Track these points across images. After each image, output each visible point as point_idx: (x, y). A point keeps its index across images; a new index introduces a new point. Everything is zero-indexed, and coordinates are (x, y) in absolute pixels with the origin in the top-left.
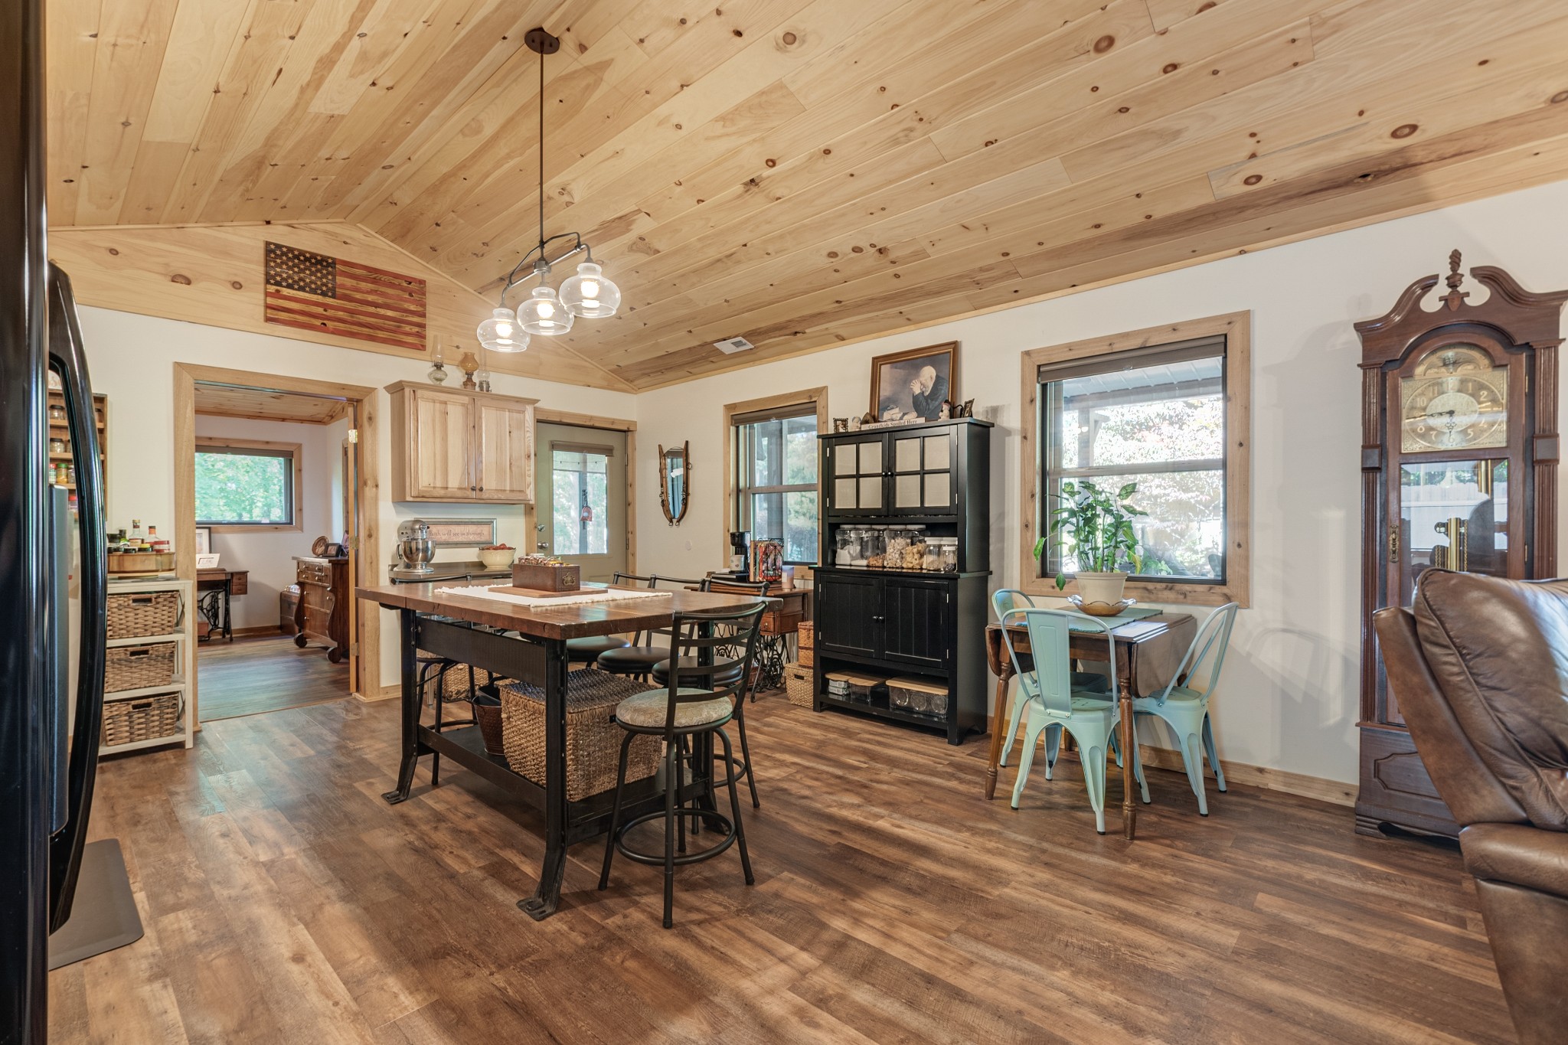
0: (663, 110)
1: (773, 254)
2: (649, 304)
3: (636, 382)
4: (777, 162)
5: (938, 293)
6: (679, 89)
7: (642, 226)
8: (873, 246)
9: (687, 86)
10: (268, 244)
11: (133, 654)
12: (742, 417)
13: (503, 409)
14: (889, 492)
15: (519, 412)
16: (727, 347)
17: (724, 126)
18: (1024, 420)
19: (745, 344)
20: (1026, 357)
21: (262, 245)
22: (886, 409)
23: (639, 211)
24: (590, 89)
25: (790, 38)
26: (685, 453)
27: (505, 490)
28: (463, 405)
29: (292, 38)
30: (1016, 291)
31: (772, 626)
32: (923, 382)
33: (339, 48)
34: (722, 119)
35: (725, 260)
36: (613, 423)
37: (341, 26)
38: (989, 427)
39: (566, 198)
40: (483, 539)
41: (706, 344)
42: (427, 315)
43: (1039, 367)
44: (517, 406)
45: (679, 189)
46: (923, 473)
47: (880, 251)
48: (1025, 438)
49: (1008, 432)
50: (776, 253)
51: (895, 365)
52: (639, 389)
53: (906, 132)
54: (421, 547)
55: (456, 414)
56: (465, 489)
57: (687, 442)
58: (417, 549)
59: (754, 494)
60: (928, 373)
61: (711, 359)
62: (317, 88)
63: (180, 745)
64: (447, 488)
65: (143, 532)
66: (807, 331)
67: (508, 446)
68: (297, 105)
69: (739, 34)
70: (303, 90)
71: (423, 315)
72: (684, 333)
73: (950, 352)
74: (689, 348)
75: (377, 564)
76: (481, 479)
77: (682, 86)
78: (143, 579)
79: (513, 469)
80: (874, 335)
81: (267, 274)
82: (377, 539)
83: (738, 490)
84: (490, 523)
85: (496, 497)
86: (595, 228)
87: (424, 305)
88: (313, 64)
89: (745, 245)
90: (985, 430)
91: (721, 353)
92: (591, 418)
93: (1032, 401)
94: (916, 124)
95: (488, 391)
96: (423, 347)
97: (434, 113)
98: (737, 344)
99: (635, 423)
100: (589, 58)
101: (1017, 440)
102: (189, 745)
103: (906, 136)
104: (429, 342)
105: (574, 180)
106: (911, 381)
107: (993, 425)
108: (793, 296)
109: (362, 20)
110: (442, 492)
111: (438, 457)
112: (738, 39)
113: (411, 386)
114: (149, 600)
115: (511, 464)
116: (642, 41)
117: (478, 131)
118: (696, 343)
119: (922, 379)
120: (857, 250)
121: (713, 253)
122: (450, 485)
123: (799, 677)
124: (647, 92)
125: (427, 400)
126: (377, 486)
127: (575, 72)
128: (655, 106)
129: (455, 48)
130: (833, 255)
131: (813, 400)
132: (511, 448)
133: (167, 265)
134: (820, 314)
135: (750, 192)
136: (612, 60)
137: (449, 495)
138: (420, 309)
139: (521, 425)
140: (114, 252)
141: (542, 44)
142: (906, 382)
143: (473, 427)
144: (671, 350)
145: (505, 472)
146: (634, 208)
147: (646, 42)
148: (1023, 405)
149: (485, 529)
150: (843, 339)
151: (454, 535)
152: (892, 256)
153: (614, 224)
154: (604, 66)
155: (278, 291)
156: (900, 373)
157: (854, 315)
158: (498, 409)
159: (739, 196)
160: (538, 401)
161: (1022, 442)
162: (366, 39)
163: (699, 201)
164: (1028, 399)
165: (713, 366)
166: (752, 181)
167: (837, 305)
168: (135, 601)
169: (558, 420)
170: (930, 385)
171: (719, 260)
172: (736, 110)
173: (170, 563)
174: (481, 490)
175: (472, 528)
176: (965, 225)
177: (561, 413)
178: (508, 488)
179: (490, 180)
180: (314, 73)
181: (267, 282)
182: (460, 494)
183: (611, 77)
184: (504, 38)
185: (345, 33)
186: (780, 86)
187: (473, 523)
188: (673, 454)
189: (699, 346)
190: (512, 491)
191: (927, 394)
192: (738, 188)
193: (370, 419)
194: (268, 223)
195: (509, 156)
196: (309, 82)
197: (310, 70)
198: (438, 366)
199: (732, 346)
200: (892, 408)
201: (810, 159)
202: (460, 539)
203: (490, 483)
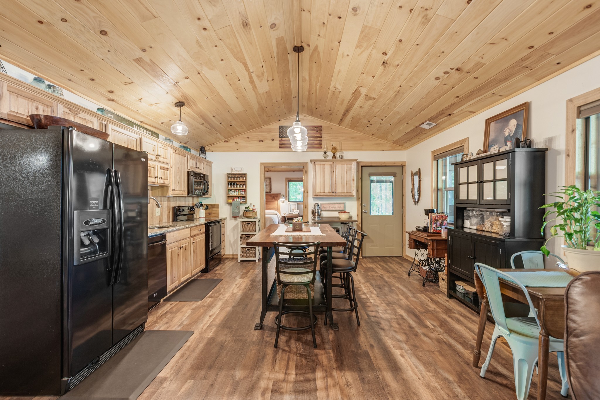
0: (340, 52)
1: (413, 86)
2: (386, 117)
3: (404, 145)
4: (386, 52)
5: (506, 79)
6: (339, 44)
7: (364, 91)
8: (452, 69)
9: (340, 41)
10: (279, 126)
11: (247, 236)
12: (438, 156)
13: (344, 164)
14: (481, 192)
15: (350, 164)
16: (425, 126)
17: (360, 49)
18: (567, 144)
19: (432, 124)
20: (570, 103)
21: (278, 127)
22: (492, 146)
23: (358, 87)
24: (319, 55)
25: (355, 10)
26: (419, 173)
27: (344, 193)
28: (330, 165)
29: (239, 80)
30: (558, 63)
31: (431, 254)
32: (510, 128)
33: (251, 77)
34: (357, 47)
35: (398, 94)
36: (394, 163)
37: (246, 73)
38: (545, 151)
39: (338, 90)
40: (341, 209)
41: (416, 127)
42: (322, 137)
43: (579, 107)
44: (350, 163)
45: (364, 75)
46: (495, 181)
47: (457, 69)
48: (568, 155)
49: (558, 153)
50: (414, 85)
51: (497, 121)
52: (406, 148)
53: (425, 18)
54: (316, 211)
55: (328, 168)
56: (331, 193)
57: (419, 169)
58: (316, 212)
59: (447, 191)
60: (513, 123)
61: (423, 132)
62: (256, 87)
63: (255, 261)
64: (325, 193)
65: (252, 206)
66: (454, 112)
67: (346, 177)
68: (256, 93)
69: (340, 18)
70: (253, 89)
71: (321, 137)
72: (406, 125)
73: (524, 109)
74: (412, 130)
75: (308, 216)
76: (336, 189)
77: (339, 43)
78: (249, 218)
79: (347, 185)
80: (487, 107)
81: (279, 135)
82: (308, 209)
83: (438, 190)
84: (343, 204)
85: (341, 195)
86: (351, 97)
87: (321, 134)
88: (249, 84)
89: (401, 86)
90: (543, 152)
91: (425, 130)
92: (384, 163)
93: (573, 131)
94: (426, 12)
95: (342, 158)
96: (321, 147)
97: (291, 80)
98: (428, 124)
99: (405, 162)
100: (312, 47)
101: (564, 156)
102: (257, 261)
103: (426, 19)
104: (323, 146)
105: (335, 84)
106: (504, 129)
107: (547, 149)
108: (435, 100)
109: (249, 69)
110: (323, 194)
111: (322, 183)
112: (341, 19)
113: (313, 161)
114: (250, 223)
115: (347, 183)
116: (319, 35)
117: (306, 80)
118: (413, 128)
119: (510, 127)
120: (446, 73)
121: (392, 93)
122: (325, 192)
123: (443, 280)
124: (332, 49)
125: (318, 165)
126: (308, 192)
127: (312, 53)
128: (337, 52)
129: (278, 63)
130: (437, 78)
131: (462, 145)
132: (347, 178)
133: (258, 138)
134: (454, 104)
135: (386, 67)
136: (317, 45)
137: (325, 195)
138: (320, 135)
139: (350, 169)
140: (248, 138)
141: (298, 50)
142: (502, 130)
143: (333, 171)
144: (407, 131)
145: (345, 186)
146: (357, 87)
147: (320, 34)
148: (567, 134)
149: (342, 206)
150: (474, 113)
151: (331, 207)
152: (466, 69)
153: (356, 94)
154: (316, 47)
155: (282, 139)
156: (499, 125)
157: (470, 101)
158: (342, 164)
159: (384, 70)
160: (357, 160)
161: (566, 158)
162: (254, 72)
163: (373, 77)
164: (571, 129)
165: (425, 135)
166: (384, 63)
167: (458, 99)
168: (247, 223)
169: (370, 165)
170: (514, 129)
171: (396, 95)
172: (359, 41)
173: (255, 214)
174: (336, 193)
175: (337, 205)
176: (491, 43)
177: (371, 162)
178: (345, 192)
179: (317, 92)
180: (252, 85)
181: (279, 137)
182: (329, 194)
183: (321, 49)
184: (289, 54)
185: (248, 74)
186: (365, 27)
187: (337, 204)
188: (416, 174)
189: (415, 128)
190: (347, 193)
191: (512, 135)
192: (382, 68)
193: (306, 172)
194: (279, 121)
195: (316, 84)
196: (253, 87)
197: (250, 85)
198: (325, 153)
199: (427, 125)
200: (495, 145)
201: (396, 46)
202: (333, 209)
203: (339, 190)
